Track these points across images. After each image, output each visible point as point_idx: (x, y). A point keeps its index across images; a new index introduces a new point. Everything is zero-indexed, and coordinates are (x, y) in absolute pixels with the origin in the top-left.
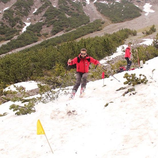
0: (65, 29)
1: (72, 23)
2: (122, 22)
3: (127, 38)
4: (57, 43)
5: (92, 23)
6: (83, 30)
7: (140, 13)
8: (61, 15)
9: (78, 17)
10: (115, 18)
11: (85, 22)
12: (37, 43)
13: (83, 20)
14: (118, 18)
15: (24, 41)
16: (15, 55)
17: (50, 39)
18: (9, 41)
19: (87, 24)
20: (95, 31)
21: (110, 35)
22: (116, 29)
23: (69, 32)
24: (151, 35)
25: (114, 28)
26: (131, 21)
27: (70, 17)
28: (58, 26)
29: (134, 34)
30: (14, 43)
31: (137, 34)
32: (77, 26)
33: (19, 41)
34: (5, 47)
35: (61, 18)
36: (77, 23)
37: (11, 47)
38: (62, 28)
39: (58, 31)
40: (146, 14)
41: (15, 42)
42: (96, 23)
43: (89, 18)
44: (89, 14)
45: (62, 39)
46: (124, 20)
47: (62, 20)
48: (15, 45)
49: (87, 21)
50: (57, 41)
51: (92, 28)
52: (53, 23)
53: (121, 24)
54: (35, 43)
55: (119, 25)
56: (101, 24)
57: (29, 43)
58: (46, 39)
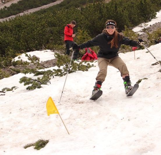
4: (81, 3)
12: (55, 3)
16: (27, 17)
30: (26, 2)
34: (16, 6)
37: (23, 6)
48: (27, 4)
50: (81, 1)
54: (53, 3)
57: (45, 2)
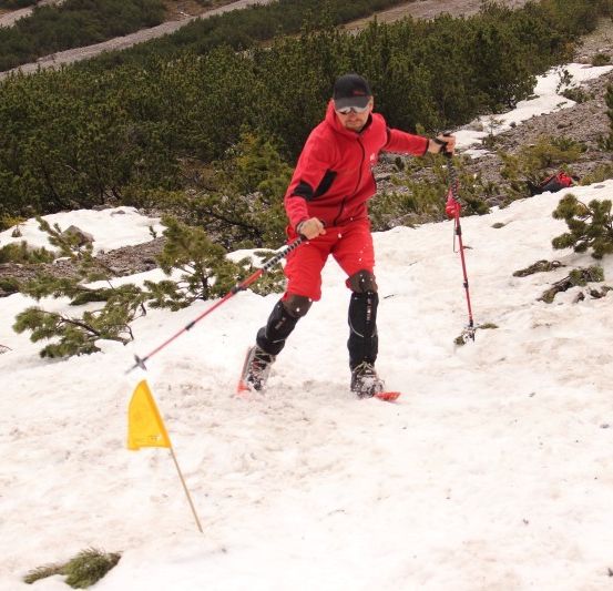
3: (590, 30)
4: (253, 34)
12: (158, 32)
15: (98, 17)
16: (51, 82)
17: (221, 13)
18: (27, 12)
21: (509, 14)
30: (50, 23)
33: (76, 14)
34: (8, 39)
37: (35, 39)
41: (54, 19)
45: (280, 18)
48: (53, 32)
50: (255, 25)
54: (150, 31)
57: (120, 26)
58: (202, 13)
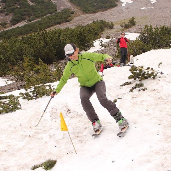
0: (28, 18)
1: (36, 12)
2: (95, 12)
3: (103, 30)
4: (18, 34)
5: (60, 13)
6: (49, 21)
7: (116, 3)
8: (23, 2)
9: (43, 4)
10: (86, 8)
11: (51, 10)
13: (49, 8)
14: (90, 8)
17: (9, 29)
19: (54, 14)
20: (63, 22)
21: (83, 27)
22: (89, 20)
23: (32, 22)
24: (130, 29)
25: (86, 20)
26: (105, 12)
27: (33, 4)
28: (19, 15)
29: (111, 27)
31: (114, 27)
32: (42, 16)
35: (23, 5)
36: (41, 11)
38: (23, 17)
39: (19, 21)
40: (123, 5)
42: (64, 12)
43: (57, 6)
44: (56, 2)
45: (24, 30)
46: (98, 11)
47: (24, 8)
49: (53, 10)
50: (18, 32)
51: (60, 19)
52: (13, 10)
53: (94, 15)
55: (92, 16)
56: (70, 14)
58: (4, 29)
